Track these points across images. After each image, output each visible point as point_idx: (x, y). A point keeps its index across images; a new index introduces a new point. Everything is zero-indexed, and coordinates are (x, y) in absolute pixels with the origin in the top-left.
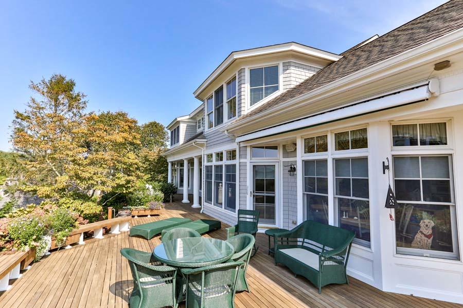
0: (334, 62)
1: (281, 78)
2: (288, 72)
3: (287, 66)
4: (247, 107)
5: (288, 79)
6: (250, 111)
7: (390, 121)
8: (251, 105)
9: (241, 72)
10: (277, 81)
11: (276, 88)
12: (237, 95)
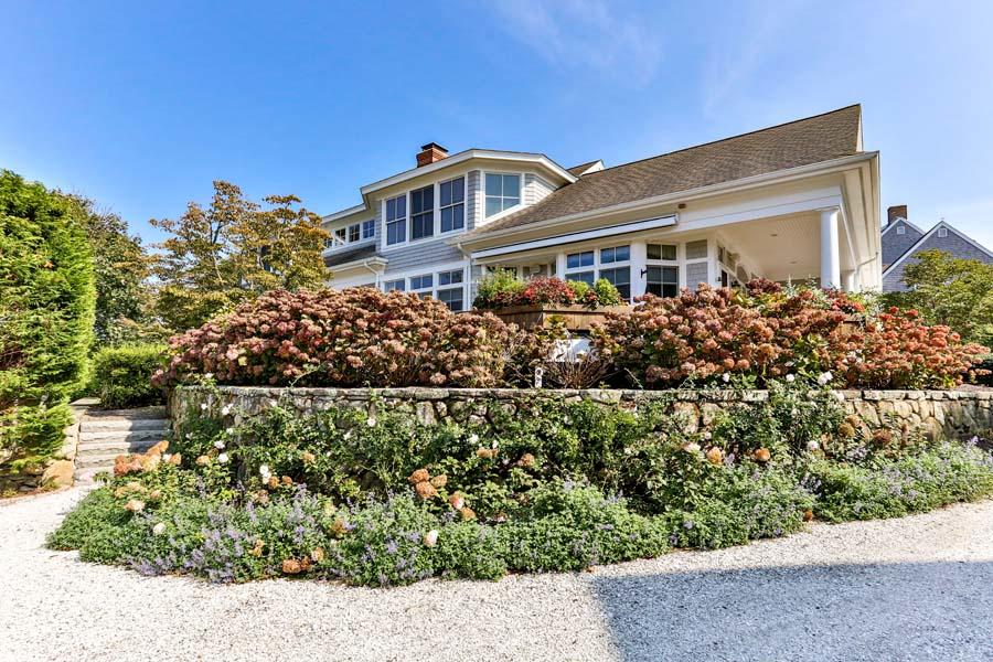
0: (570, 183)
1: (523, 190)
2: (530, 185)
3: (529, 179)
4: (482, 219)
5: (530, 194)
6: (485, 223)
7: (646, 241)
8: (487, 216)
9: (473, 175)
10: (518, 194)
11: (518, 202)
12: (466, 202)
